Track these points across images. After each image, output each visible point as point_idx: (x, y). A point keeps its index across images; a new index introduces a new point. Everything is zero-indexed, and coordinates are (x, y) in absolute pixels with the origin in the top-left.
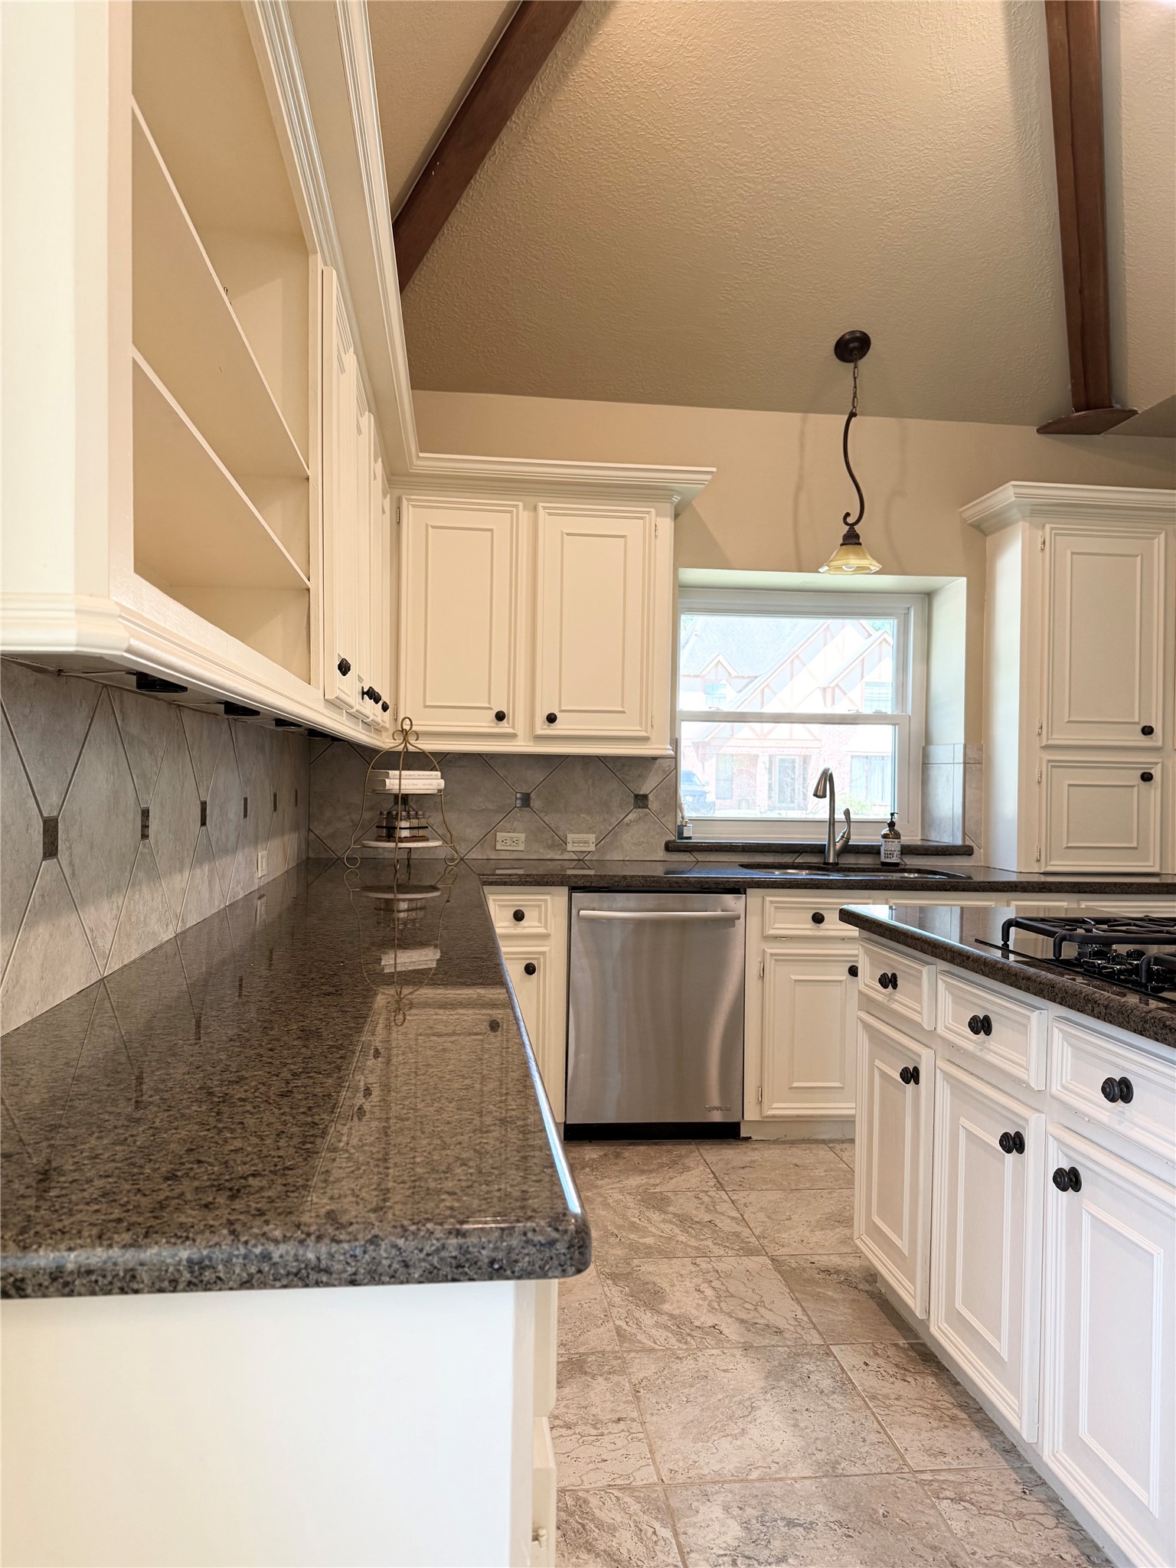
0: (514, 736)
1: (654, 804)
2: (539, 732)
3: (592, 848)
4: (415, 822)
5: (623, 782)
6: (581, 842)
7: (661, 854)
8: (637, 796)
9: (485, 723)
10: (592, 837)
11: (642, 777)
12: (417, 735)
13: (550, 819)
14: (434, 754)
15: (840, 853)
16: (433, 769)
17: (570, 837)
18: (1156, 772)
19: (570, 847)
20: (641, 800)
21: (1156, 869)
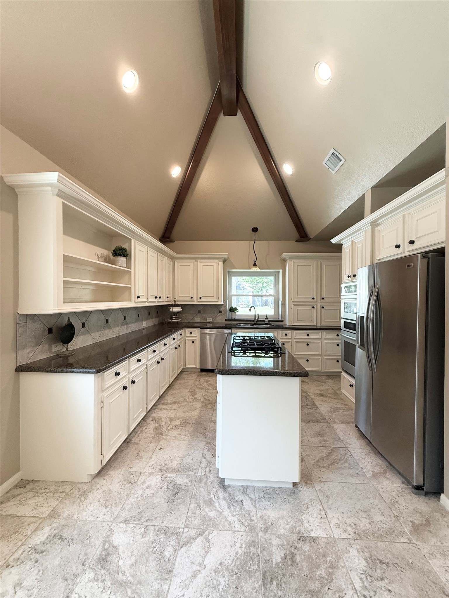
0: (194, 301)
1: (223, 312)
2: (198, 300)
3: (212, 320)
4: (176, 316)
5: (217, 309)
6: (210, 319)
7: (224, 322)
8: (220, 311)
9: (189, 299)
10: (212, 318)
11: (221, 308)
12: (177, 301)
13: (204, 315)
14: (180, 304)
15: (256, 322)
16: (180, 307)
17: (208, 318)
18: (315, 307)
19: (208, 320)
20: (220, 312)
21: (316, 325)
